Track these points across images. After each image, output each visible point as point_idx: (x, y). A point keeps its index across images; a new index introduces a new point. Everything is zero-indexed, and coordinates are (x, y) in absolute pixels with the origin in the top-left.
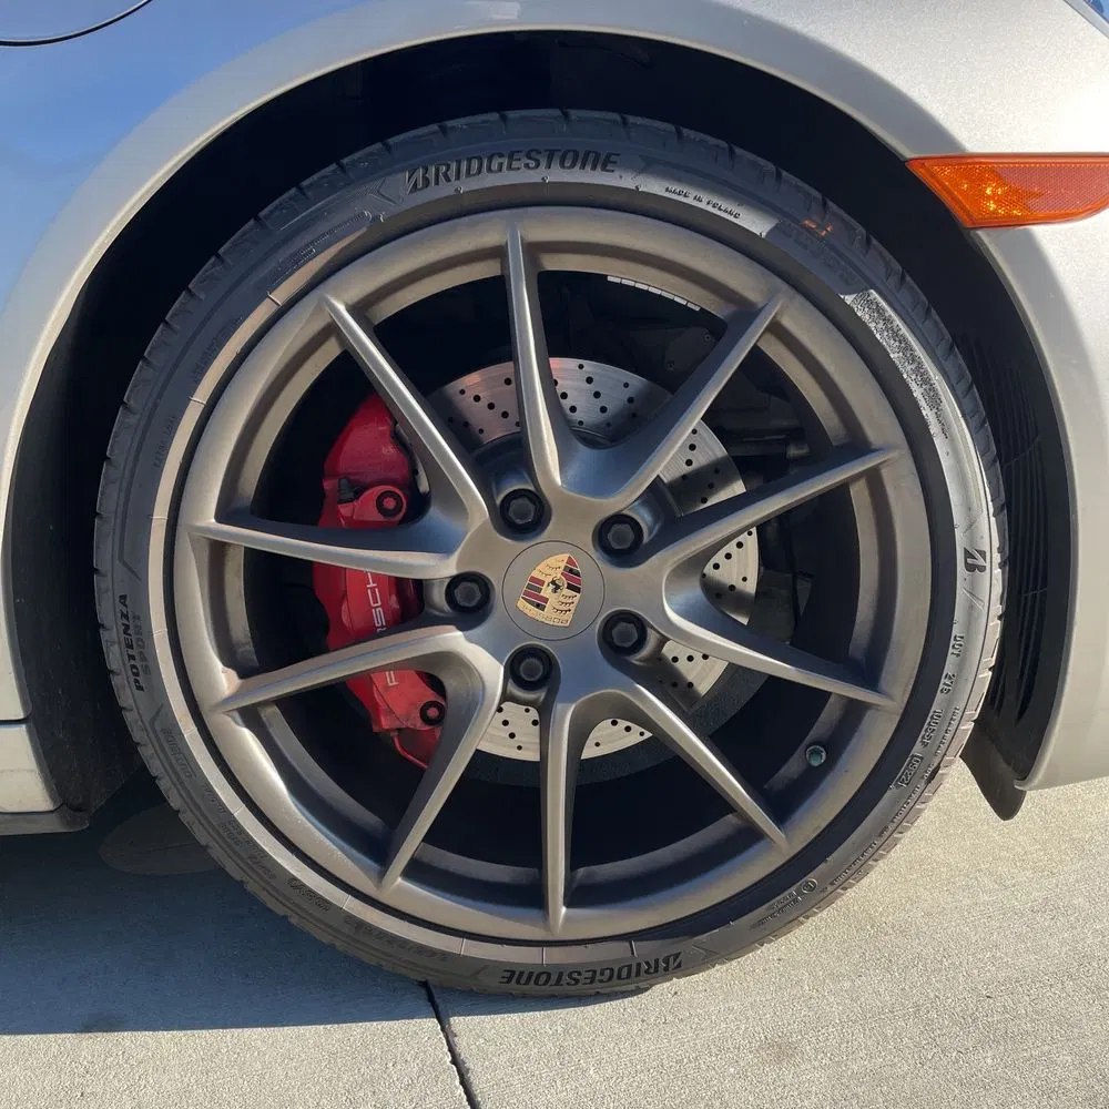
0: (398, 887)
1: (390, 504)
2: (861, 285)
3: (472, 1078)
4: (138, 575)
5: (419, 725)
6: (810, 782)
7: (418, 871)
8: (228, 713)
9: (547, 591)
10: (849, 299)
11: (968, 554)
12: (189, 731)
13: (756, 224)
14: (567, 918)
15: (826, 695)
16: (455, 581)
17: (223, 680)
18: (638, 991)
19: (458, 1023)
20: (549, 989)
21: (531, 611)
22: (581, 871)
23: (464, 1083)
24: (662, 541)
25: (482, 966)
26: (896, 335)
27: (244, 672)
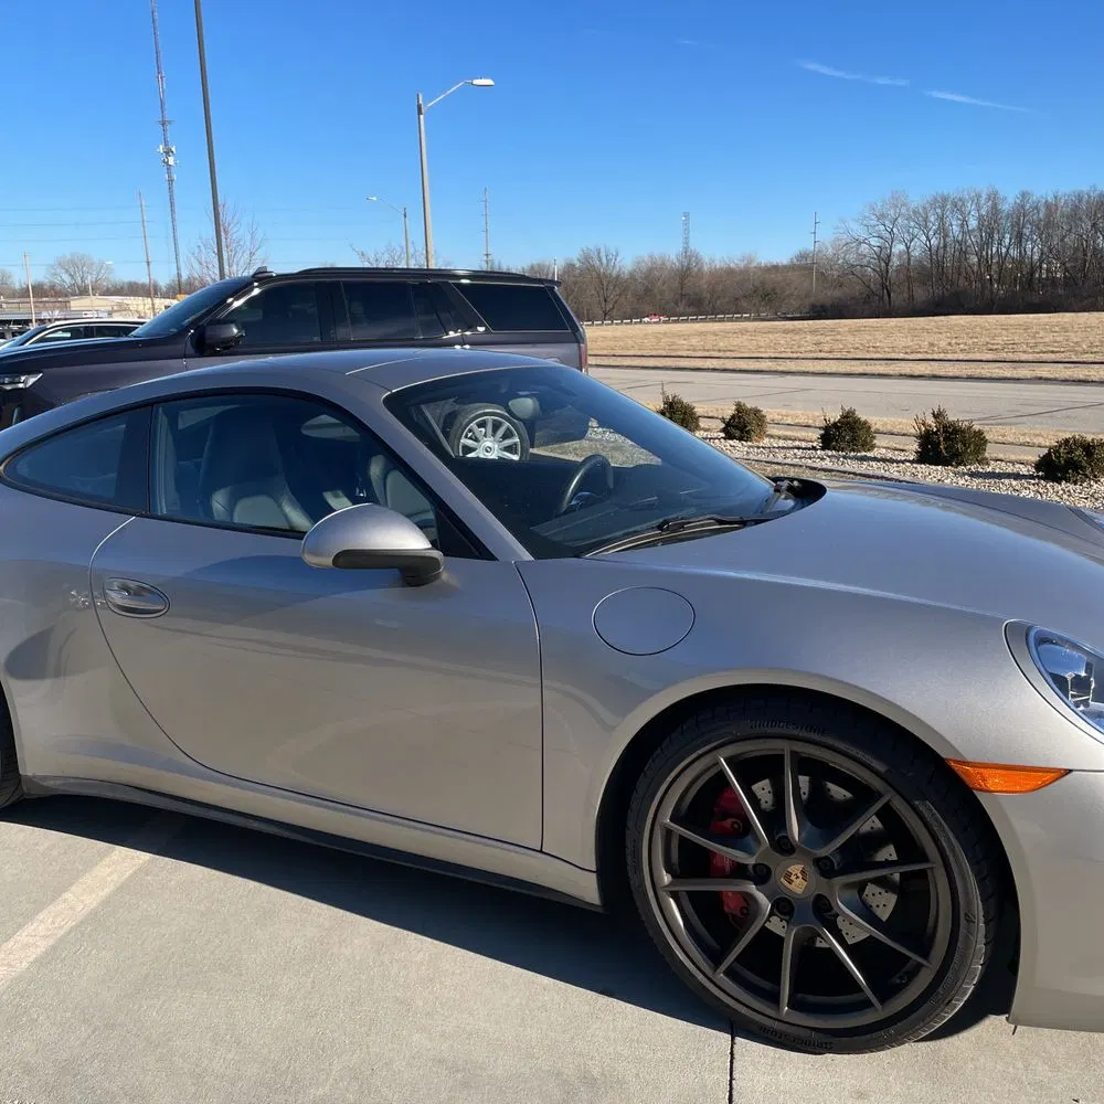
0: (721, 976)
1: (736, 826)
2: (924, 798)
3: (734, 1061)
4: (641, 833)
5: (739, 915)
6: (896, 990)
7: (729, 973)
8: (666, 891)
9: (793, 878)
10: (917, 803)
11: (966, 915)
12: (651, 894)
13: (881, 767)
14: (787, 1013)
15: (909, 958)
16: (755, 866)
17: (667, 878)
18: (820, 1054)
19: (738, 1040)
20: (777, 1039)
21: (786, 883)
22: (800, 995)
23: (732, 1063)
24: (843, 872)
25: (753, 1021)
26: (937, 820)
27: (674, 876)
